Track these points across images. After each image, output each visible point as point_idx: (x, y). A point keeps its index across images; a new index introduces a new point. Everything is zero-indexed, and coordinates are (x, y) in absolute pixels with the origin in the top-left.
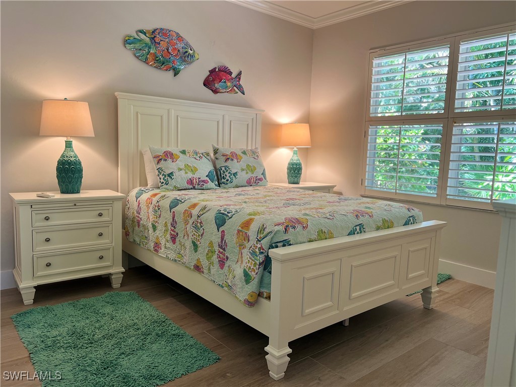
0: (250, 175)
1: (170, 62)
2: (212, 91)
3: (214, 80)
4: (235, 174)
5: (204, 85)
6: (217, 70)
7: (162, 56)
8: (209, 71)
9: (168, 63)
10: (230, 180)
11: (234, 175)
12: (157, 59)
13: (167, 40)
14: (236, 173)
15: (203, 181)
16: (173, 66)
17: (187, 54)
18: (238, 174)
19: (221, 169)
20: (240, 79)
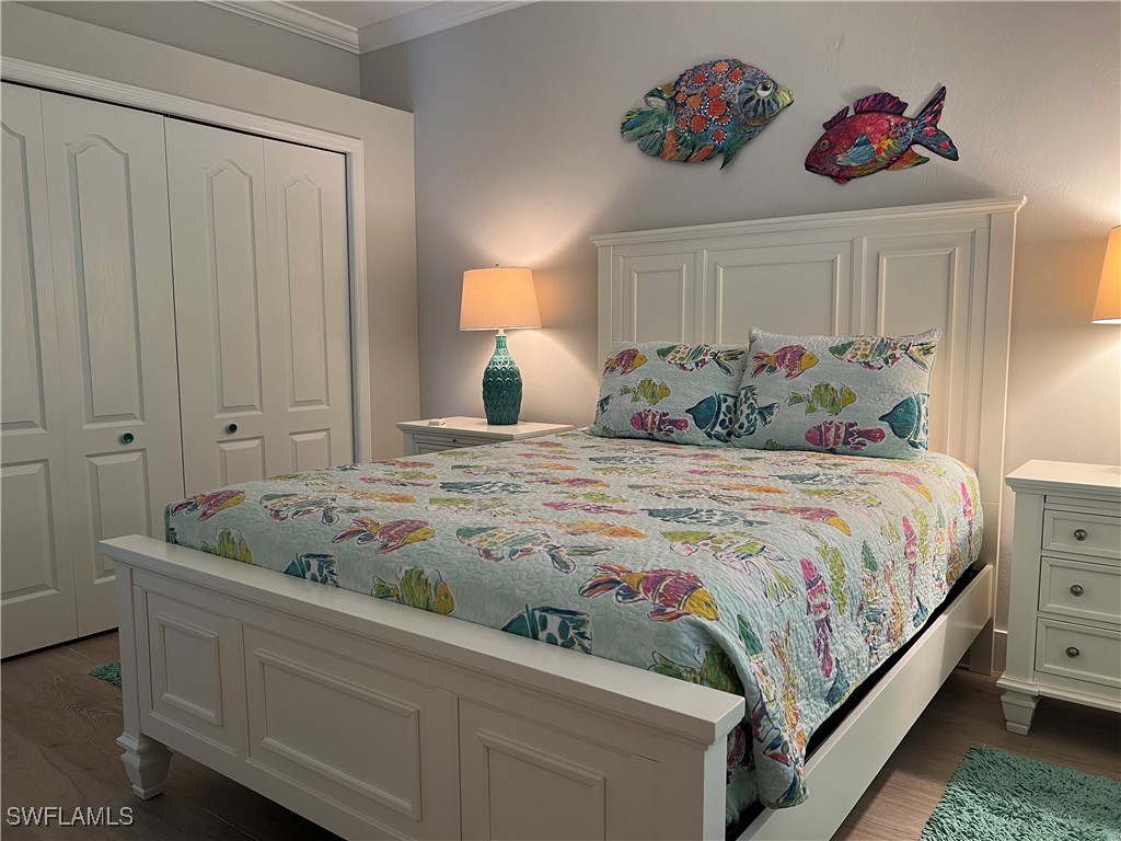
0: (822, 416)
1: (707, 139)
2: (832, 177)
3: (832, 147)
4: (765, 411)
5: (808, 167)
6: (851, 113)
7: (690, 131)
8: (825, 125)
9: (703, 143)
10: (746, 425)
11: (760, 413)
12: (680, 141)
13: (702, 89)
14: (771, 407)
15: (674, 423)
16: (715, 146)
17: (754, 102)
18: (775, 411)
19: (725, 401)
20: (939, 112)
